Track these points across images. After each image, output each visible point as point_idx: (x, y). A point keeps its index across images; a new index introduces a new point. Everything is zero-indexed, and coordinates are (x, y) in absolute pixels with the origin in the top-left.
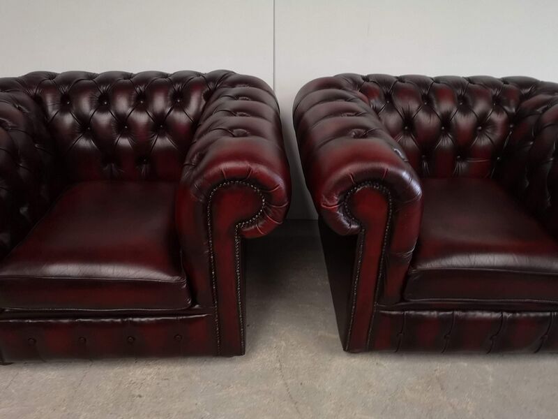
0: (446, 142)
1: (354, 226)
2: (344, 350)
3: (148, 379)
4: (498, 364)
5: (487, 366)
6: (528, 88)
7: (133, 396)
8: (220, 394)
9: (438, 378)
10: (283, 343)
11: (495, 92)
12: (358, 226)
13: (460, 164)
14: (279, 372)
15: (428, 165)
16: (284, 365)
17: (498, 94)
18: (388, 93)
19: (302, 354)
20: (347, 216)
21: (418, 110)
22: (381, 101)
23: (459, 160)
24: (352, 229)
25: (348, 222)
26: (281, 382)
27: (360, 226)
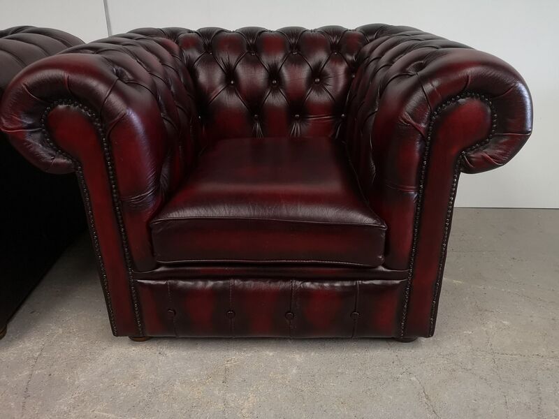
0: (276, 100)
1: (61, 160)
2: (114, 334)
4: (313, 354)
5: (297, 356)
6: (374, 34)
9: (226, 370)
10: (61, 330)
11: (335, 39)
12: (69, 162)
13: (298, 125)
14: (32, 362)
15: (262, 126)
16: (44, 354)
17: (338, 41)
18: (209, 44)
19: (74, 343)
20: (51, 147)
21: (238, 61)
22: (200, 51)
23: (297, 119)
24: (57, 165)
25: (50, 154)
26: (26, 373)
27: (73, 161)
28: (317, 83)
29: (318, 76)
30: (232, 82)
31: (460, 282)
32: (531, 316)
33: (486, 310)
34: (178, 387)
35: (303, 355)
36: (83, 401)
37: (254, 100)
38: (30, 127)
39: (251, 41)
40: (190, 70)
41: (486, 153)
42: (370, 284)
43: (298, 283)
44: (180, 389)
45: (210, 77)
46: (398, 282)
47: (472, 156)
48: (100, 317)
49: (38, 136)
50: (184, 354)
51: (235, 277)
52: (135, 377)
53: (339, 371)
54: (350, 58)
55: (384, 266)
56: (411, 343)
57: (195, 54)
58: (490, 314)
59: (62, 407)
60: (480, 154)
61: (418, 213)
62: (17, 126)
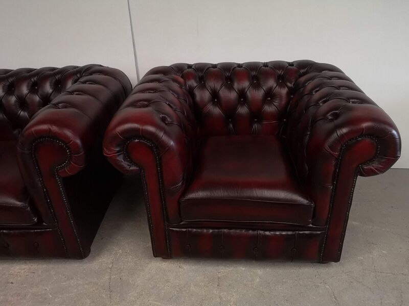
0: (243, 110)
1: (133, 168)
2: (154, 256)
3: (22, 272)
4: (268, 270)
5: (259, 271)
6: (306, 68)
7: (8, 283)
8: (64, 283)
9: (219, 278)
10: (121, 251)
11: (280, 72)
12: (138, 168)
13: (256, 125)
14: (109, 271)
15: (233, 126)
16: (115, 266)
17: (282, 73)
18: (201, 76)
19: (130, 259)
20: (128, 161)
21: (221, 87)
22: (197, 82)
23: (256, 122)
24: (132, 170)
25: (128, 165)
26: (107, 277)
27: (139, 168)
28: (269, 100)
29: (270, 95)
30: (216, 100)
31: (357, 223)
32: (400, 248)
33: (373, 243)
34: (192, 288)
35: (262, 270)
36: (142, 295)
37: (230, 111)
38: (118, 152)
39: (228, 74)
40: (191, 92)
41: (373, 166)
42: (303, 234)
43: (262, 232)
44: (194, 289)
45: (203, 95)
46: (319, 232)
47: (365, 168)
48: (141, 243)
49: (122, 156)
50: (193, 267)
51: (225, 228)
52: (168, 281)
53: (284, 280)
54: (289, 84)
55: (312, 224)
56: (326, 264)
57: (192, 83)
58: (375, 246)
59: (131, 298)
60: (369, 167)
61: (333, 197)
62: (112, 153)
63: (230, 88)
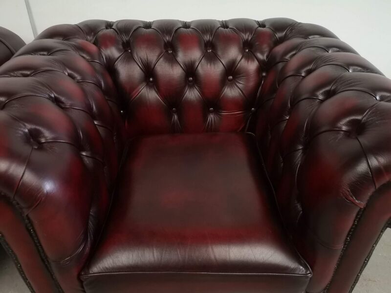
0: (192, 94)
6: (284, 31)
11: (247, 36)
13: (212, 116)
15: (179, 118)
17: (250, 38)
18: (127, 41)
21: (158, 59)
22: (119, 51)
23: (212, 112)
28: (231, 80)
29: (232, 72)
30: (151, 79)
39: (167, 38)
40: (110, 68)
45: (130, 72)
54: (260, 56)
57: (113, 52)
63: (172, 59)
